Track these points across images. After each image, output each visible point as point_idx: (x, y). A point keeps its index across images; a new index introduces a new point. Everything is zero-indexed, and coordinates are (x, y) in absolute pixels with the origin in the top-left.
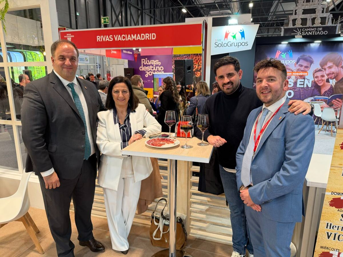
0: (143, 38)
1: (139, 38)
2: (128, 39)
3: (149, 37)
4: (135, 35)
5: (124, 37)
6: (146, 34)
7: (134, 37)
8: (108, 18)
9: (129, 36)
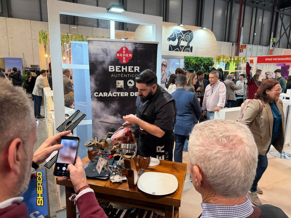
0: (286, 59)
1: (284, 59)
2: (279, 60)
3: (289, 59)
4: (282, 58)
5: (277, 59)
6: (287, 58)
7: (282, 59)
8: (275, 39)
9: (280, 58)
